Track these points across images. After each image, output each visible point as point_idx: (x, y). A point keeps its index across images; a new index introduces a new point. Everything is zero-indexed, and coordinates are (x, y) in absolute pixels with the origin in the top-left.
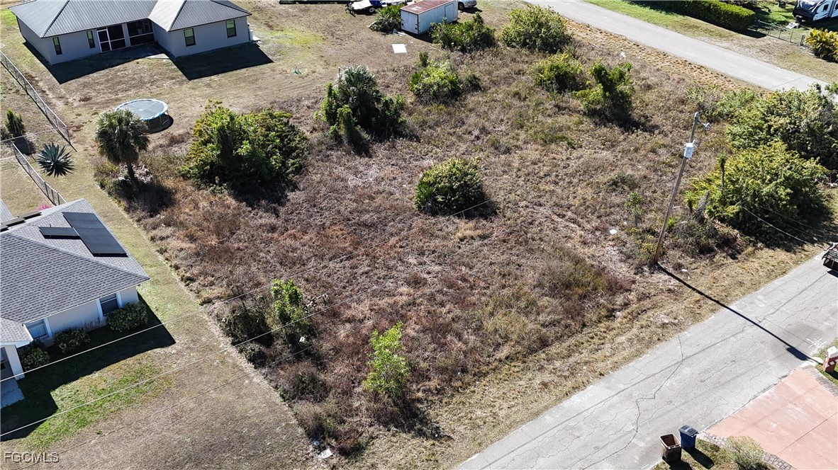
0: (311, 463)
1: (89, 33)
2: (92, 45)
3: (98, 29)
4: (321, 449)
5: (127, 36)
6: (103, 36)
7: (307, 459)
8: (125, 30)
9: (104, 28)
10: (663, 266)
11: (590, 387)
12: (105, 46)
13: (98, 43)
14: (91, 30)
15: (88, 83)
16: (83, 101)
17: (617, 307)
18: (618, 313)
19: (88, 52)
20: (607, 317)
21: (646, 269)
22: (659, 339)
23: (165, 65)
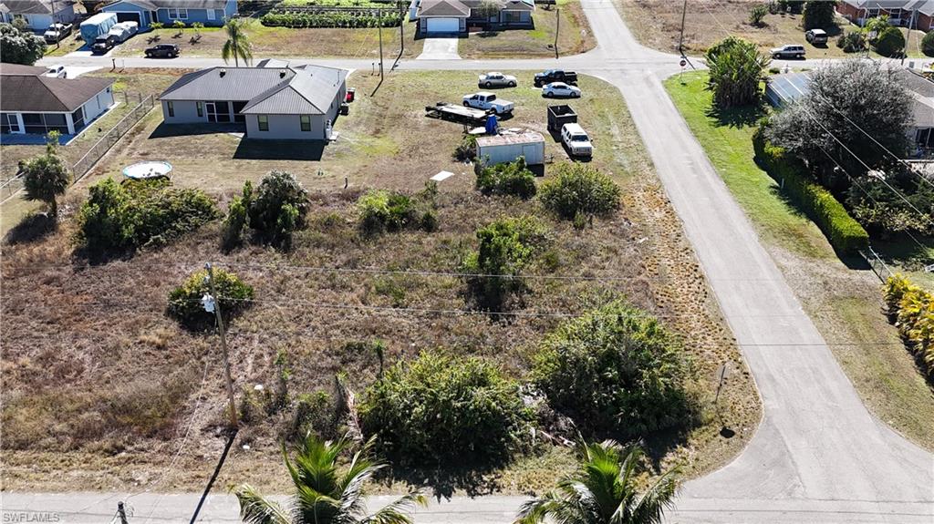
1: (199, 103)
2: (200, 115)
3: (207, 101)
5: (231, 114)
6: (210, 108)
8: (231, 108)
9: (212, 102)
10: (238, 435)
12: (211, 118)
13: (206, 114)
14: (201, 101)
15: (164, 143)
16: (142, 155)
17: (130, 448)
18: (123, 454)
19: (195, 119)
20: (106, 451)
21: (219, 430)
22: (100, 488)
23: (232, 142)
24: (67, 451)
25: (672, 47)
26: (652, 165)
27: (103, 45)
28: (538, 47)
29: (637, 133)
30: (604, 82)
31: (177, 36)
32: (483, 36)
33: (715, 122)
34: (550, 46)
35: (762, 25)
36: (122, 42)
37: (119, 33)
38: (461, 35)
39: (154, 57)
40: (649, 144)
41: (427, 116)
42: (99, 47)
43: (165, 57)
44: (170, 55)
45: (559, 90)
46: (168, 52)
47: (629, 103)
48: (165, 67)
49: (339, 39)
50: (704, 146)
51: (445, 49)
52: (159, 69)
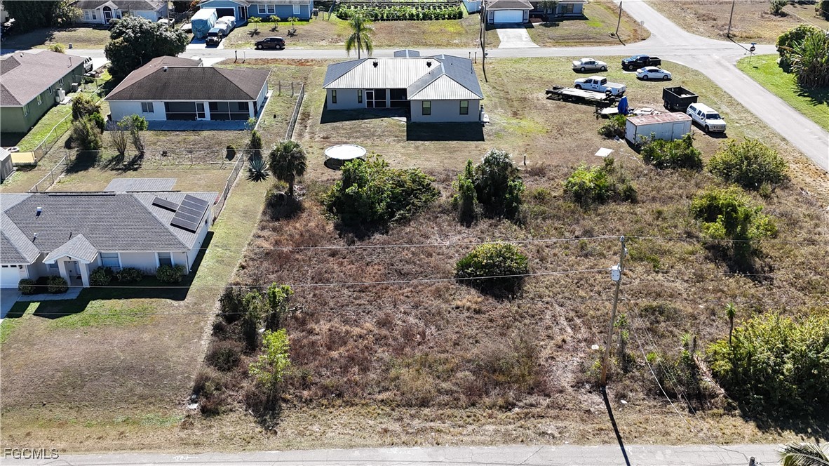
0: (180, 408)
1: (360, 91)
2: (360, 102)
3: (367, 89)
4: (194, 401)
5: (388, 100)
6: (369, 95)
7: (180, 404)
8: (388, 95)
9: (372, 89)
10: (607, 391)
11: (417, 448)
12: (370, 104)
13: (365, 100)
14: (361, 89)
15: (338, 127)
16: (323, 138)
17: (521, 404)
18: (517, 409)
19: (356, 105)
20: (500, 407)
21: (588, 386)
22: (522, 441)
23: (400, 126)
24: (467, 408)
25: (719, 35)
26: (784, 139)
27: (215, 39)
28: (602, 35)
29: (747, 111)
30: (683, 66)
31: (274, 30)
32: (546, 26)
33: (810, 101)
34: (612, 35)
35: (783, 15)
36: (226, 36)
37: (224, 27)
38: (526, 24)
39: (263, 49)
40: (767, 121)
41: (548, 98)
42: (213, 40)
43: (274, 49)
44: (278, 47)
45: (653, 73)
46: (276, 44)
47: (721, 85)
48: (282, 58)
49: (416, 31)
50: (817, 123)
51: (520, 38)
52: (277, 60)
